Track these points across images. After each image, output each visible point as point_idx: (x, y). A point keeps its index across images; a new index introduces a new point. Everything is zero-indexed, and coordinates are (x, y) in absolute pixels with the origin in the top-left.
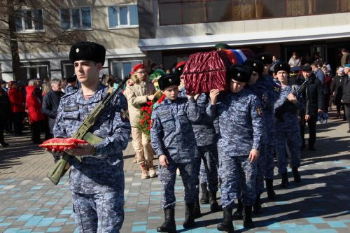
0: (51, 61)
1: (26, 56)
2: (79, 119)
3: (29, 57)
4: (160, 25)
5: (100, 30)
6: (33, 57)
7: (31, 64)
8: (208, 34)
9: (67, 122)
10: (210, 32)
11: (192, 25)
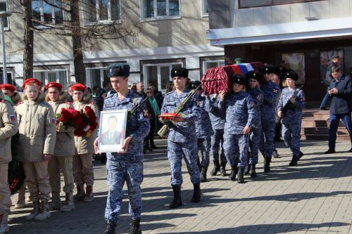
0: (127, 60)
1: (97, 55)
2: (175, 105)
3: (101, 56)
4: (240, 7)
5: (189, 18)
6: (105, 56)
7: (104, 64)
8: (310, 19)
9: (169, 107)
10: (313, 16)
11: (285, 7)
